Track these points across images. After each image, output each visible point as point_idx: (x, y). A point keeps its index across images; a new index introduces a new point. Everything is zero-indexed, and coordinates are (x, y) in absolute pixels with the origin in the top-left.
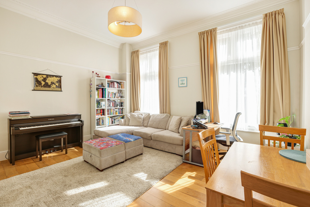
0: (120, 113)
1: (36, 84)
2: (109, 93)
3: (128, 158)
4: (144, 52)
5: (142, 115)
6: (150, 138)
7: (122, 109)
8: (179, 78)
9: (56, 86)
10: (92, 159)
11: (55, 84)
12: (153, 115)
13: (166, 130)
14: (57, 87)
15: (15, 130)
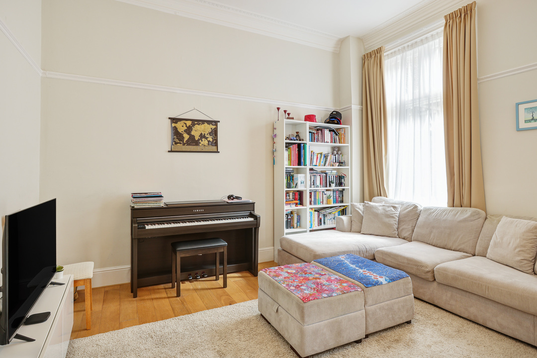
0: (337, 202)
1: (174, 139)
2: (312, 153)
3: (371, 330)
4: (396, 49)
5: (394, 207)
6: (429, 276)
7: (342, 191)
8: (518, 105)
9: (209, 141)
10: (280, 320)
11: (207, 138)
12: (426, 210)
13: (474, 255)
14: (210, 143)
15: (138, 228)
